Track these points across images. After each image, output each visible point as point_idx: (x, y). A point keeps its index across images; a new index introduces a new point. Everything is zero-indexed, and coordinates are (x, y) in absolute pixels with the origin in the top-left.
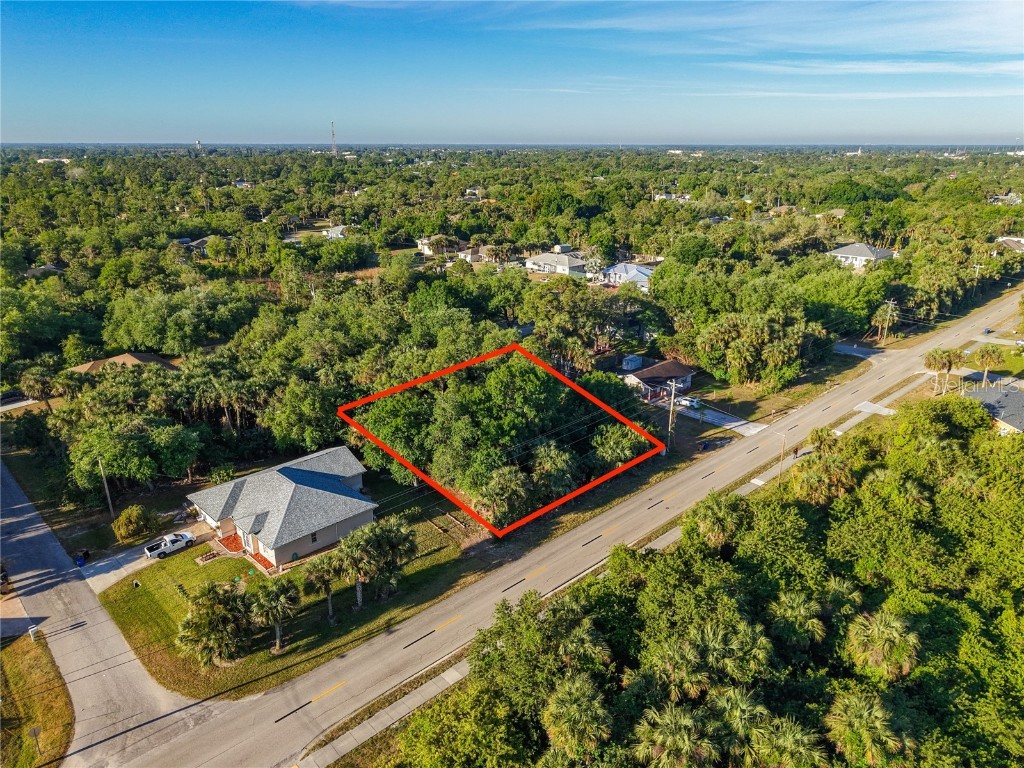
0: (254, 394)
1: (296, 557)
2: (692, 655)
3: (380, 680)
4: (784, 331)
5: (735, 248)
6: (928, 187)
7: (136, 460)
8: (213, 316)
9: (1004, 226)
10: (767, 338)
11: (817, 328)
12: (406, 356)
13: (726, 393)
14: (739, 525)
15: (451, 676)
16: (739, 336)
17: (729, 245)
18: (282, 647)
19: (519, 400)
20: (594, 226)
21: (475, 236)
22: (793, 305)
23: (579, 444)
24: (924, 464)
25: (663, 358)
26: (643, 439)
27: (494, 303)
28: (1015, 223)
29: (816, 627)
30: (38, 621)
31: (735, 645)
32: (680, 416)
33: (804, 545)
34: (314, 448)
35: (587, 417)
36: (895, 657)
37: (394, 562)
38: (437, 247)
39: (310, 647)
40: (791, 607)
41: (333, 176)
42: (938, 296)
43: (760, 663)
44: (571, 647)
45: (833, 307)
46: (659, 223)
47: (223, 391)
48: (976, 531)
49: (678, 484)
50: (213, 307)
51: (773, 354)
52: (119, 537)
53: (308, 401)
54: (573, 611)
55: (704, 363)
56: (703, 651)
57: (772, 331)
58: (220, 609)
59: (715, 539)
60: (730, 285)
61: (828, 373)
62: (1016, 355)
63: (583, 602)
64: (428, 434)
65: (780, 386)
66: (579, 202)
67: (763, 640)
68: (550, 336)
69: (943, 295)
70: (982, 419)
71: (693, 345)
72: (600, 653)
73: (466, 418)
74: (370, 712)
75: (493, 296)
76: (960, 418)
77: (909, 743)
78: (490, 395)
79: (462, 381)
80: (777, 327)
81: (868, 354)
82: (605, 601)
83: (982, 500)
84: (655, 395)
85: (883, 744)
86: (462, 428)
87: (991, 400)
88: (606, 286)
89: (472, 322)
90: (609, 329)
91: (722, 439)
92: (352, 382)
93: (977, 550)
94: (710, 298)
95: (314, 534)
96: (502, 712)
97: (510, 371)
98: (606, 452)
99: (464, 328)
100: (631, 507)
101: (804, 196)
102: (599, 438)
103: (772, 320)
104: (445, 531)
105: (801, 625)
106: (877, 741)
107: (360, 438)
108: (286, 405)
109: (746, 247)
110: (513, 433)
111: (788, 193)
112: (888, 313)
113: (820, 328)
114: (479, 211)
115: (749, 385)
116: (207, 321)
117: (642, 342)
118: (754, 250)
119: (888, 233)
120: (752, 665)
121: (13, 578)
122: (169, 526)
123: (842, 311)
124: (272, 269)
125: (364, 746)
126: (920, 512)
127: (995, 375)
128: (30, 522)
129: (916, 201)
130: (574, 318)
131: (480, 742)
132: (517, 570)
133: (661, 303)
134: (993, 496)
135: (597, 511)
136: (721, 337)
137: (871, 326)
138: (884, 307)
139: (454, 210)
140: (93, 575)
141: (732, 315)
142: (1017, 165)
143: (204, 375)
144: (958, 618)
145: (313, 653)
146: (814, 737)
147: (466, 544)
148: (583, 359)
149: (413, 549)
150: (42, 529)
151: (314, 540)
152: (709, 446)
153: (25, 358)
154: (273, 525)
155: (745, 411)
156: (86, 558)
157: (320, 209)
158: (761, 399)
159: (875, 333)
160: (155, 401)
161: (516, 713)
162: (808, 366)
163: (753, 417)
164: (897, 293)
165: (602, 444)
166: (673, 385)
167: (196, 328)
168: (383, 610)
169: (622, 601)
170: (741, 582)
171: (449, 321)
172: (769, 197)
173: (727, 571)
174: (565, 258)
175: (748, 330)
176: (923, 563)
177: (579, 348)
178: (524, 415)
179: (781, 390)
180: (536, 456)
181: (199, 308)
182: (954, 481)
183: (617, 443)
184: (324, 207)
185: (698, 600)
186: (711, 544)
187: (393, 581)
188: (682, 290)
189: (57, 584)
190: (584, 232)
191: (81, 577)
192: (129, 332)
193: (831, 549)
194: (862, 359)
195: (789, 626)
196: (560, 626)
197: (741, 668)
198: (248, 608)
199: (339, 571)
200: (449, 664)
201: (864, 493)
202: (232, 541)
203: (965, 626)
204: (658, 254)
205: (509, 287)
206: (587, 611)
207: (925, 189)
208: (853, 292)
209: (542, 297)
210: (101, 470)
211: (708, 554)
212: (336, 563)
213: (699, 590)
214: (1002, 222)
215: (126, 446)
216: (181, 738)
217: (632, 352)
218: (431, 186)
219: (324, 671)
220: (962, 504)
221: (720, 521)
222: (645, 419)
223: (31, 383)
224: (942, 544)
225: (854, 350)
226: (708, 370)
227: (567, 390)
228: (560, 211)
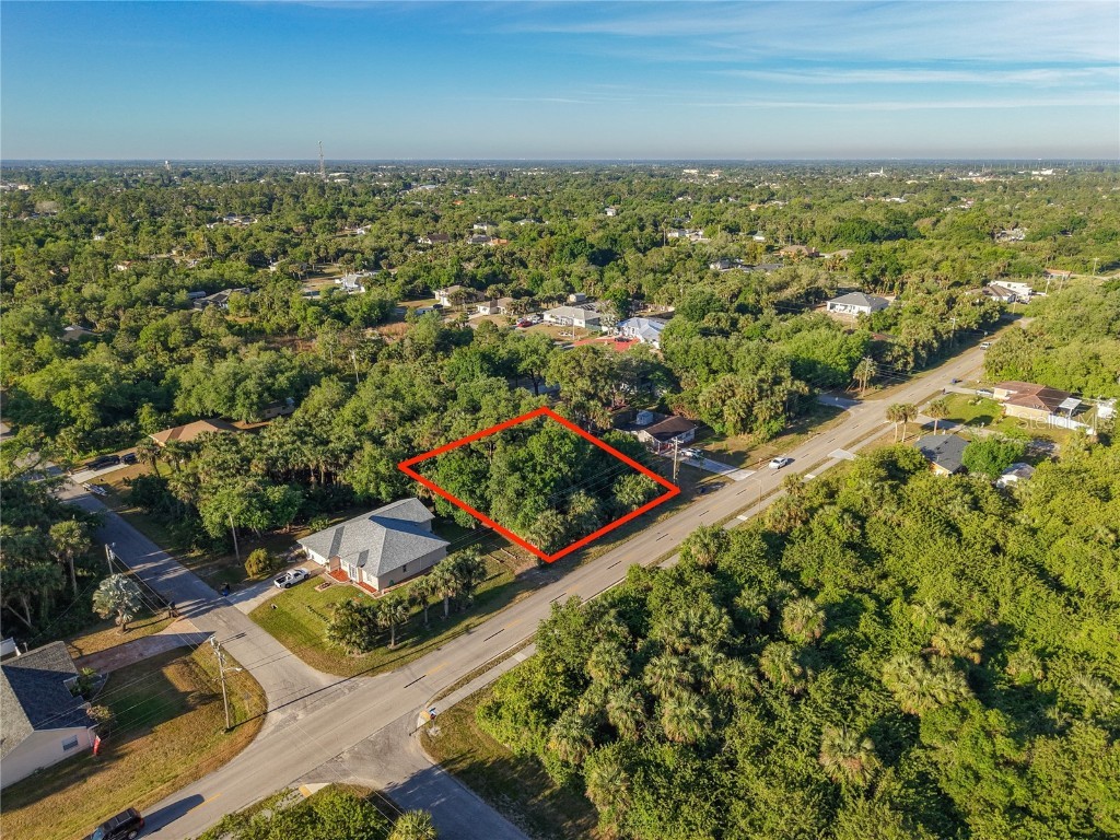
0: (337, 457)
1: (392, 584)
2: (679, 626)
3: (470, 661)
4: (771, 389)
5: (741, 299)
6: (938, 221)
7: (259, 513)
8: (273, 384)
9: (998, 268)
10: (756, 396)
11: (801, 386)
12: (460, 423)
13: (723, 445)
14: (719, 548)
15: (520, 657)
16: (734, 395)
17: (735, 296)
18: (395, 644)
19: (556, 458)
20: (607, 275)
21: (493, 287)
22: (781, 365)
23: (603, 492)
24: (860, 501)
25: (671, 414)
26: (652, 486)
27: (522, 366)
28: (1009, 265)
29: (764, 612)
30: (209, 634)
31: (707, 620)
32: (682, 465)
33: (765, 561)
34: (389, 500)
35: (609, 470)
36: (810, 625)
37: (469, 583)
38: (455, 298)
39: (414, 644)
40: (749, 599)
41: (333, 212)
42: (915, 349)
43: (724, 632)
44: (603, 627)
45: (819, 363)
46: (669, 271)
47: (310, 457)
48: (893, 549)
49: (680, 522)
50: (272, 374)
51: (762, 410)
52: (251, 574)
53: (384, 461)
54: (603, 606)
55: (705, 418)
56: (687, 624)
57: (761, 390)
58: (357, 616)
59: (702, 559)
60: (728, 348)
61: (812, 424)
62: (971, 404)
63: (610, 600)
64: (487, 487)
65: (768, 437)
66: (592, 246)
67: (726, 617)
68: (574, 399)
69: (920, 348)
70: (920, 463)
71: (696, 402)
72: (622, 630)
73: (517, 474)
74: (467, 680)
75: (521, 360)
76: (903, 463)
77: (810, 672)
78: (533, 455)
79: (508, 442)
80: (765, 386)
81: (848, 405)
82: (624, 600)
83: (899, 525)
84: (663, 448)
85: (791, 670)
86: (514, 481)
87: (931, 447)
88: (621, 340)
89: (510, 390)
90: (624, 386)
91: (717, 484)
92: (414, 444)
93: (890, 561)
94: (710, 359)
95: (404, 566)
96: (560, 668)
97: (550, 436)
98: (623, 497)
99: (504, 396)
100: (644, 539)
101: (815, 234)
102: (617, 486)
103: (762, 381)
104: (502, 562)
105: (754, 610)
106: (788, 668)
107: (427, 491)
108: (364, 466)
109: (751, 299)
110: (552, 484)
111: (800, 230)
112: (867, 368)
113: (803, 386)
114: (491, 255)
115: (742, 436)
116: (268, 389)
117: (653, 398)
118: (758, 301)
119: (887, 279)
120: (719, 633)
121: (177, 606)
122: (285, 565)
123: (827, 368)
124: (298, 326)
125: (466, 699)
126: (852, 536)
127: (948, 423)
128: (169, 565)
129: (924, 237)
130: (593, 380)
131: (547, 686)
132: (560, 587)
133: (669, 365)
134: (907, 523)
135: (619, 543)
136: (718, 395)
137: (852, 380)
138: (862, 362)
139: (467, 256)
140: (237, 602)
141: (728, 376)
142: (1036, 189)
143: (293, 442)
144: (862, 605)
145: (419, 647)
146: (752, 669)
147: (519, 571)
148: (603, 419)
149: (484, 573)
150: (182, 571)
151: (405, 570)
152: (706, 490)
153: (105, 427)
154: (375, 559)
155: (738, 460)
156: (228, 590)
157: (328, 253)
158: (752, 448)
159: (857, 386)
160: (258, 467)
161: (569, 669)
162: (795, 418)
163: (744, 466)
164: (876, 350)
165: (621, 491)
166: (676, 441)
167: (260, 396)
168: (464, 618)
169: (636, 600)
170: (717, 586)
171: (490, 390)
172: (781, 235)
173: (707, 578)
174: (581, 311)
175: (741, 390)
176: (846, 571)
177: (599, 410)
178: (559, 470)
179: (769, 440)
180: (570, 502)
181: (261, 378)
182: (880, 512)
183: (632, 490)
184: (332, 251)
185: (686, 594)
186: (700, 563)
187: (470, 597)
188: (687, 352)
189: (211, 609)
190: (598, 281)
191: (230, 604)
192: (200, 400)
193: (785, 564)
194: (844, 410)
195: (746, 611)
196: (595, 615)
197: (712, 636)
198: (375, 615)
199: (434, 590)
200: (517, 650)
201: (814, 524)
202: (339, 574)
203: (865, 610)
204: (669, 304)
205: (535, 351)
206: (613, 605)
207: (935, 224)
208: (835, 350)
209: (566, 364)
210: (231, 522)
211: (697, 568)
212: (432, 583)
213: (687, 589)
214: (998, 264)
215: (250, 503)
216: (342, 699)
217: (644, 408)
218: (437, 221)
219: (429, 658)
220: (883, 529)
221: (706, 545)
222: (654, 469)
223: (144, 452)
224: (861, 557)
225: (836, 402)
226: (709, 424)
227: (591, 446)
228: (573, 255)
